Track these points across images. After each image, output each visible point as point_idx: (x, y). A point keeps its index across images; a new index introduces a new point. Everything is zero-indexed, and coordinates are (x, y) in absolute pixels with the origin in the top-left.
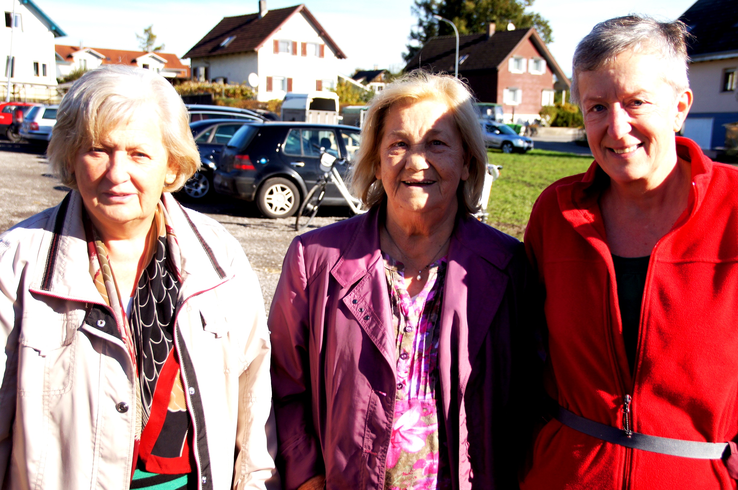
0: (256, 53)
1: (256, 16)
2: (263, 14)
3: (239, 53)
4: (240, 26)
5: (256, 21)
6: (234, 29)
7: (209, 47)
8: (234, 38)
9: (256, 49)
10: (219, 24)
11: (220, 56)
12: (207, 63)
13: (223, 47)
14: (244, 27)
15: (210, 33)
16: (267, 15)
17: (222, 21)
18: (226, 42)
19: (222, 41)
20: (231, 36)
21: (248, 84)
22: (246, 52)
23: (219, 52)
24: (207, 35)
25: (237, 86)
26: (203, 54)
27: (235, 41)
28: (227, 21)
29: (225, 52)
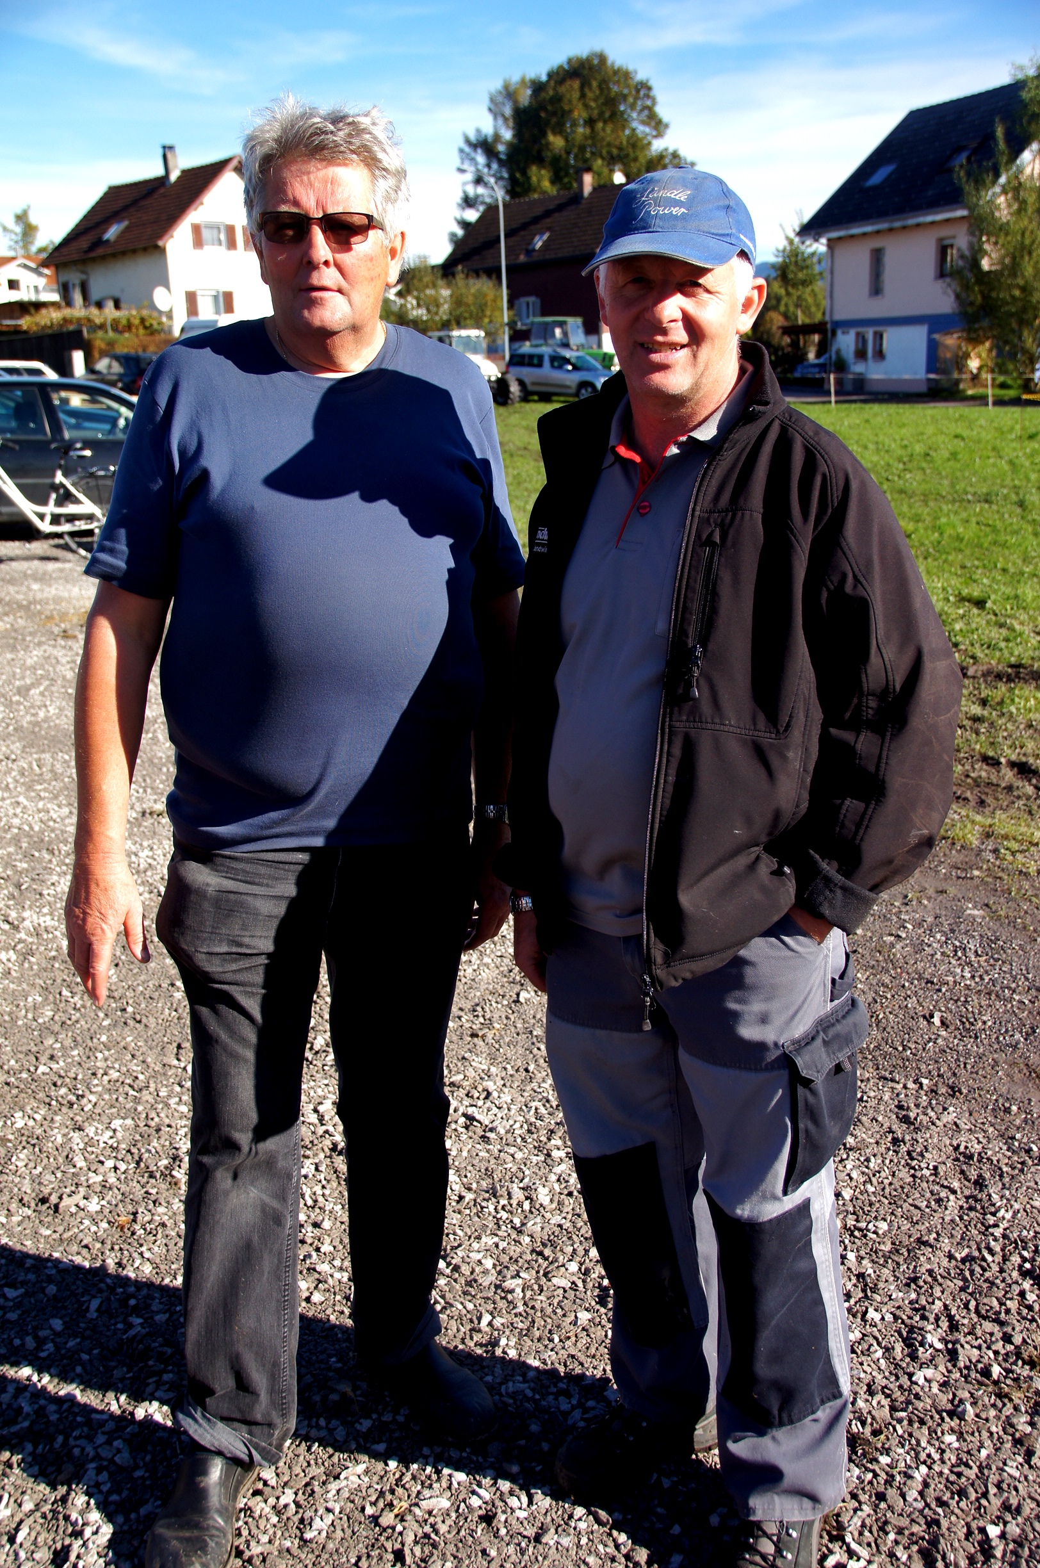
0: (162, 251)
1: (162, 181)
2: (174, 176)
3: (134, 251)
4: (135, 203)
5: (162, 191)
6: (125, 208)
7: (84, 243)
8: (125, 223)
9: (160, 243)
10: (102, 199)
11: (103, 258)
12: (83, 272)
13: (108, 241)
14: (142, 203)
15: (86, 218)
16: (179, 178)
17: (106, 194)
18: (112, 232)
19: (105, 231)
20: (119, 222)
21: (153, 307)
22: (145, 249)
23: (100, 251)
24: (81, 221)
25: (134, 312)
26: (75, 257)
27: (127, 229)
28: (114, 193)
29: (110, 251)
